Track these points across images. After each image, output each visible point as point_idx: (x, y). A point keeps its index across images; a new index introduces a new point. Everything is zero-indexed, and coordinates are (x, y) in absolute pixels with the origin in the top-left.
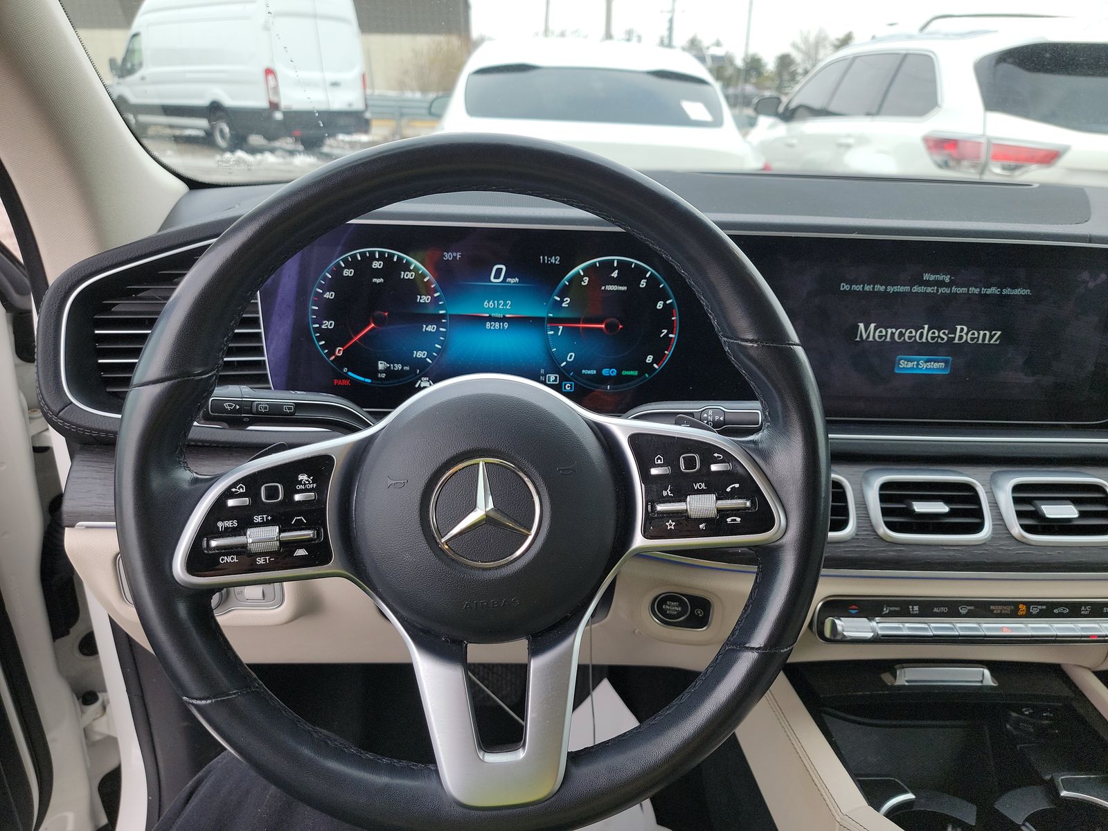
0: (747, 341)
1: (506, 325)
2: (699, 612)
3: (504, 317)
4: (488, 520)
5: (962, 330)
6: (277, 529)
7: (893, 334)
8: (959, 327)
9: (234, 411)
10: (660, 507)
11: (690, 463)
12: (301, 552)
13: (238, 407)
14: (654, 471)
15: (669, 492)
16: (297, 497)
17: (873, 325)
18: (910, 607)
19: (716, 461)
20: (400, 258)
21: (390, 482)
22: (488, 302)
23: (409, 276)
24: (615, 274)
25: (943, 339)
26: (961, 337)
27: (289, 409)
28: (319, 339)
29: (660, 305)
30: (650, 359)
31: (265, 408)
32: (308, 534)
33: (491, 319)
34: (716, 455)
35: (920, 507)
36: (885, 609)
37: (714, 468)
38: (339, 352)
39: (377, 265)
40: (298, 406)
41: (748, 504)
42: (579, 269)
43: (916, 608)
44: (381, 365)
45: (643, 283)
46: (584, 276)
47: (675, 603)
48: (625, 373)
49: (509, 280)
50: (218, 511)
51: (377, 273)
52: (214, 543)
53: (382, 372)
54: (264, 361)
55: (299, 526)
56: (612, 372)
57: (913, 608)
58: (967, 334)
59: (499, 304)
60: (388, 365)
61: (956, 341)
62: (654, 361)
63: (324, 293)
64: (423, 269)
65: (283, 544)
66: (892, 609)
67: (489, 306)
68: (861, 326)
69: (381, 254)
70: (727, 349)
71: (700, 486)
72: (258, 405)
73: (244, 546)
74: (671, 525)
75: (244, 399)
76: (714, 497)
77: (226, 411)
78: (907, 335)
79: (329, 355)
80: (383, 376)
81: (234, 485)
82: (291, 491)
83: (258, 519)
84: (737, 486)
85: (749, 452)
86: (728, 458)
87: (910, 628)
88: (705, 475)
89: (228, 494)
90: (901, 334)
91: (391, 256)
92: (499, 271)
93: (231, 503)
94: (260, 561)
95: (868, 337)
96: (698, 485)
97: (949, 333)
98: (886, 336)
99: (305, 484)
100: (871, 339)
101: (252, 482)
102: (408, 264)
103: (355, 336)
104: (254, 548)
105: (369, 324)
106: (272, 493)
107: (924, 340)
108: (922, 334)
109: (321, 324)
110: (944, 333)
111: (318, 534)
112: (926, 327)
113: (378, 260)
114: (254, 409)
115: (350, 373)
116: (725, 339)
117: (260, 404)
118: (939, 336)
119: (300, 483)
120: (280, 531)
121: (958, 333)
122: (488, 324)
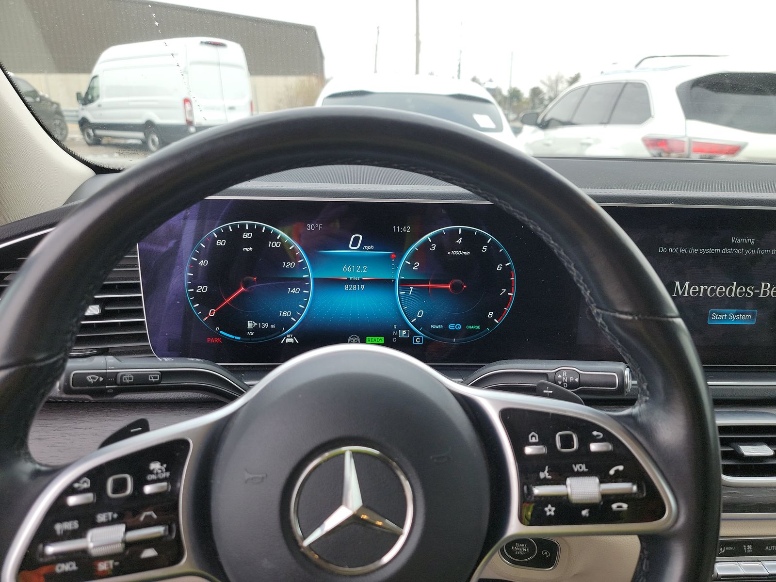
0: (622, 313)
1: (363, 287)
2: (546, 553)
3: (361, 279)
4: (355, 519)
5: (766, 286)
6: (122, 527)
7: (705, 290)
8: (763, 284)
9: (98, 383)
10: (538, 491)
11: (567, 442)
12: (149, 553)
13: (101, 379)
14: (528, 450)
15: (547, 474)
16: (148, 489)
17: (687, 283)
18: (745, 546)
19: (595, 440)
20: (267, 230)
21: (248, 476)
22: (347, 267)
23: (276, 245)
24: (459, 241)
25: (749, 294)
26: (765, 292)
27: (155, 378)
28: (194, 302)
29: (499, 267)
30: (491, 315)
31: (130, 379)
32: (159, 530)
33: (349, 281)
34: (595, 433)
35: (748, 450)
36: (721, 550)
37: (594, 447)
38: (212, 313)
39: (246, 235)
40: (164, 375)
41: (635, 488)
42: (427, 236)
43: (750, 547)
44: (250, 325)
45: (485, 248)
46: (432, 243)
47: (523, 545)
48: (468, 327)
49: (365, 247)
50: (58, 510)
51: (248, 243)
52: (51, 549)
53: (250, 330)
54: (143, 322)
55: (148, 524)
56: (457, 327)
57: (747, 547)
58: (770, 290)
59: (356, 269)
60: (256, 324)
61: (761, 296)
62: (494, 317)
63: (199, 261)
64: (287, 238)
65: (128, 544)
66: (728, 548)
67: (347, 272)
68: (678, 283)
69: (251, 226)
70: (600, 320)
71: (581, 468)
72: (122, 376)
73: (84, 552)
74: (550, 510)
75: (108, 371)
76: (597, 480)
77: (89, 384)
78: (718, 290)
79: (202, 316)
80: (252, 333)
81: (77, 480)
82: (140, 483)
83: (101, 518)
84: (621, 468)
85: (629, 429)
86: (608, 437)
87: (746, 568)
88: (584, 454)
89: (70, 490)
90: (713, 291)
91: (260, 227)
92: (357, 239)
93: (72, 500)
94: (102, 566)
95: (684, 293)
96: (578, 466)
97: (755, 289)
98: (699, 292)
99: (157, 473)
100: (686, 295)
101: (97, 476)
102: (276, 234)
103: (227, 298)
104: (95, 552)
105: (239, 288)
106: (120, 486)
107: (733, 295)
108: (731, 290)
109: (196, 289)
110: (750, 289)
111: (170, 530)
112: (735, 283)
113: (248, 231)
114: (119, 381)
115: (221, 332)
116: (599, 311)
117: (125, 375)
118: (746, 292)
119: (151, 472)
120: (128, 529)
121: (763, 289)
122: (347, 286)
